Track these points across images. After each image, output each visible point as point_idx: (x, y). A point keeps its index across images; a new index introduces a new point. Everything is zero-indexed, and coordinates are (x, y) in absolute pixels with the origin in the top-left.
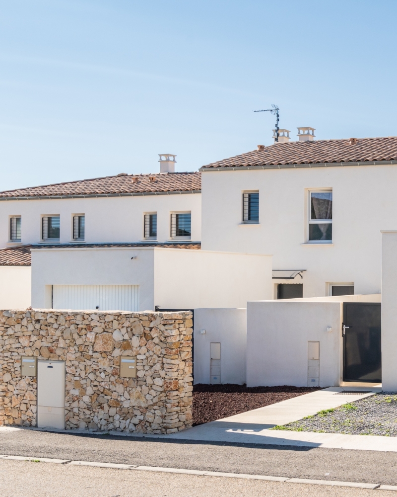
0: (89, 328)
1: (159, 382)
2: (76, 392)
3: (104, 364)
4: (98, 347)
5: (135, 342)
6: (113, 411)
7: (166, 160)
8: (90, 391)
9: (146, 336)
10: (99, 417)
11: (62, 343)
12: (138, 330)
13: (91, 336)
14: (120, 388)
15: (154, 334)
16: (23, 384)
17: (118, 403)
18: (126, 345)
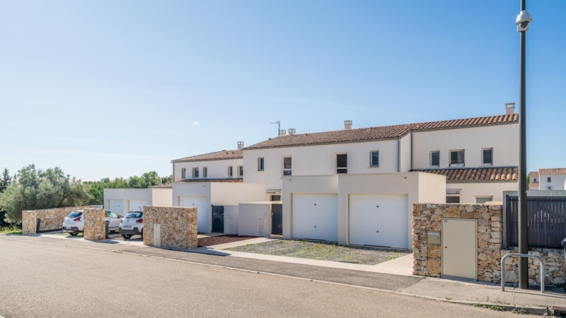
0: (167, 213)
1: (186, 232)
2: (163, 234)
3: (171, 225)
4: (169, 219)
5: (179, 217)
6: (173, 241)
7: (240, 144)
8: (167, 234)
9: (182, 216)
10: (170, 243)
11: (160, 218)
12: (180, 214)
13: (167, 215)
14: (175, 233)
15: (184, 215)
16: (150, 231)
17: (175, 238)
18: (177, 219)
